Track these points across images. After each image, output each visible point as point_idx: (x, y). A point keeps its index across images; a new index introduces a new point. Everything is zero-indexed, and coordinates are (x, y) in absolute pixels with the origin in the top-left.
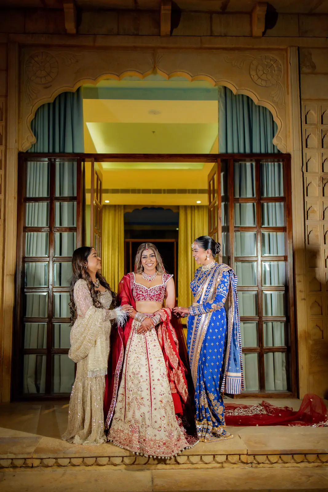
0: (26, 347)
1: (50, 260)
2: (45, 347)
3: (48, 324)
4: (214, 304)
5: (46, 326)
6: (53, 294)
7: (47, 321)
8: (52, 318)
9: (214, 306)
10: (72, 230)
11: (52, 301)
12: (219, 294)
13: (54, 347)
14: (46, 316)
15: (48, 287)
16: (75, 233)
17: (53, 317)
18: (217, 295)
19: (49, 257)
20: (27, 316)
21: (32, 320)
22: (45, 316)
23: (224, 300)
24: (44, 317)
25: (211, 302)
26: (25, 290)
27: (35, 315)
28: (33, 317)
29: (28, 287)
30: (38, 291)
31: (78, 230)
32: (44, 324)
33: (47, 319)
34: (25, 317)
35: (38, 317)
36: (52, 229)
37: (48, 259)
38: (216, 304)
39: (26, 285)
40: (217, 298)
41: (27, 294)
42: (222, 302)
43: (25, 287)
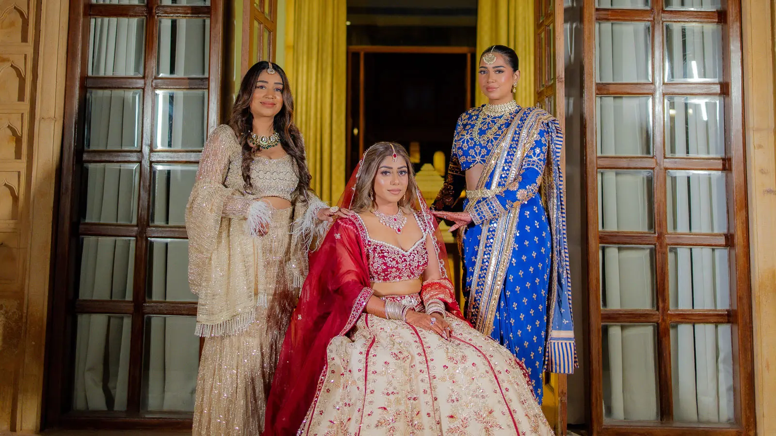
0: (84, 294)
1: (145, 84)
2: (129, 297)
3: (137, 241)
4: (522, 191)
5: (133, 245)
6: (151, 167)
7: (134, 234)
8: (148, 226)
9: (522, 194)
10: (199, 13)
11: (148, 184)
12: (530, 166)
13: (150, 296)
14: (134, 222)
15: (141, 151)
16: (208, 22)
17: (151, 224)
18: (527, 169)
19: (144, 78)
20: (87, 221)
21: (99, 230)
22: (131, 222)
23: (539, 180)
24: (128, 223)
25: (514, 187)
26: (85, 157)
27: (107, 217)
28: (102, 222)
29: (92, 148)
30: (116, 159)
31: (213, 11)
32: (130, 240)
33: (136, 228)
34: (82, 222)
35: (115, 222)
36: (154, 11)
37: (142, 81)
38: (526, 189)
39: (89, 146)
40: (527, 177)
41: (91, 166)
42: (536, 184)
43: (86, 148)
